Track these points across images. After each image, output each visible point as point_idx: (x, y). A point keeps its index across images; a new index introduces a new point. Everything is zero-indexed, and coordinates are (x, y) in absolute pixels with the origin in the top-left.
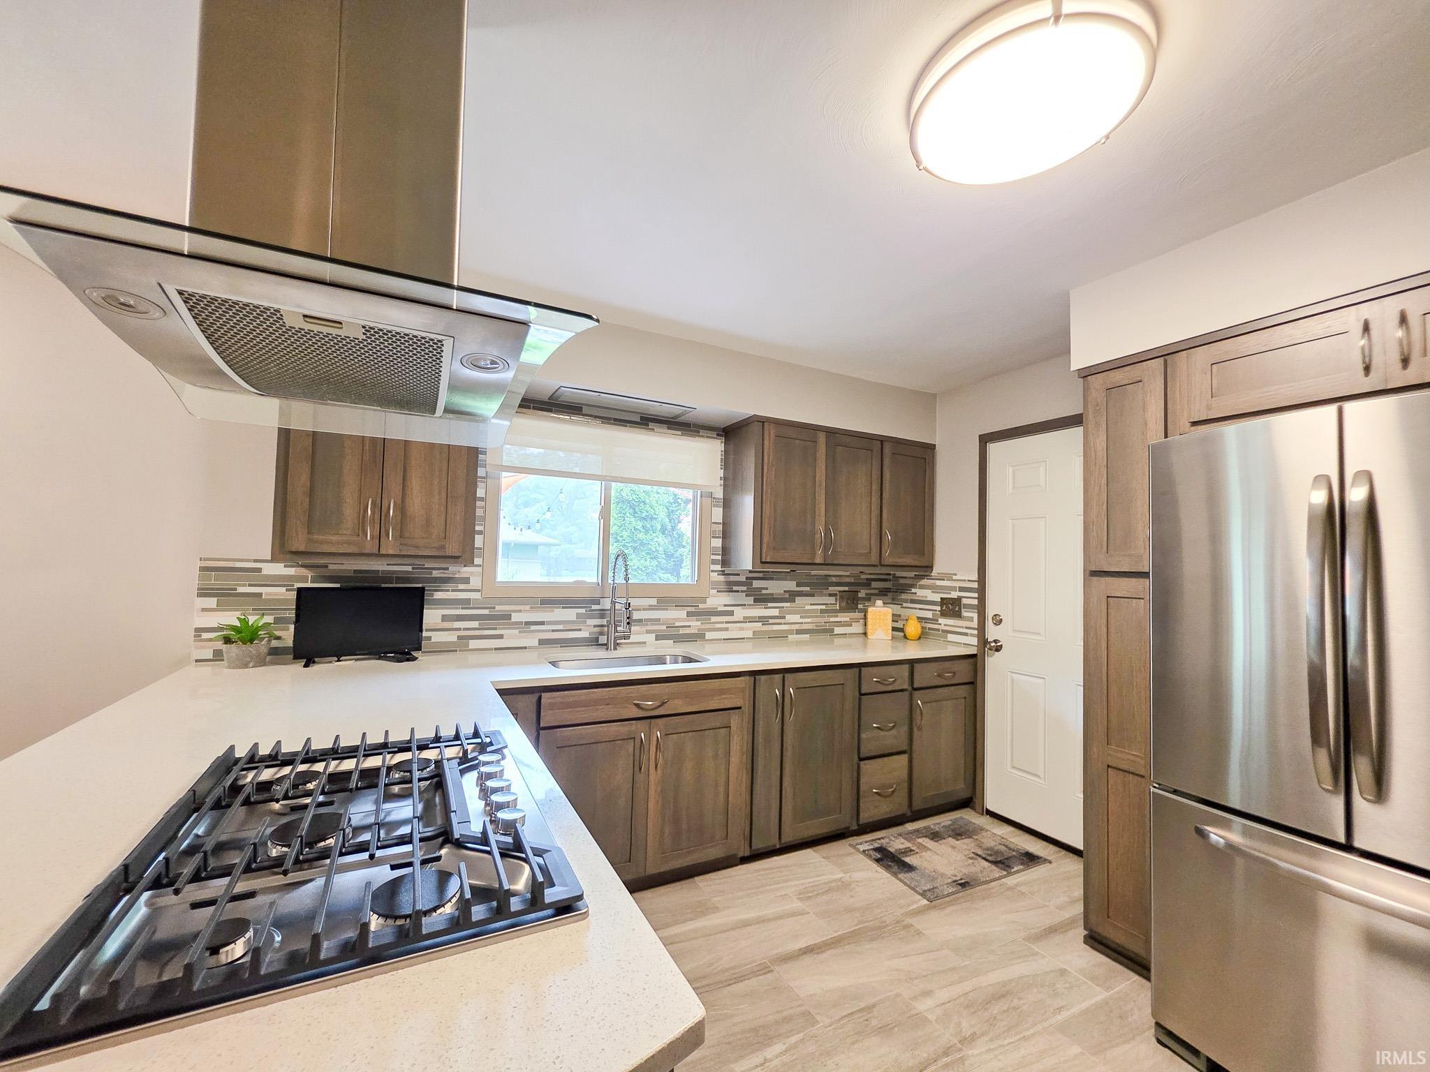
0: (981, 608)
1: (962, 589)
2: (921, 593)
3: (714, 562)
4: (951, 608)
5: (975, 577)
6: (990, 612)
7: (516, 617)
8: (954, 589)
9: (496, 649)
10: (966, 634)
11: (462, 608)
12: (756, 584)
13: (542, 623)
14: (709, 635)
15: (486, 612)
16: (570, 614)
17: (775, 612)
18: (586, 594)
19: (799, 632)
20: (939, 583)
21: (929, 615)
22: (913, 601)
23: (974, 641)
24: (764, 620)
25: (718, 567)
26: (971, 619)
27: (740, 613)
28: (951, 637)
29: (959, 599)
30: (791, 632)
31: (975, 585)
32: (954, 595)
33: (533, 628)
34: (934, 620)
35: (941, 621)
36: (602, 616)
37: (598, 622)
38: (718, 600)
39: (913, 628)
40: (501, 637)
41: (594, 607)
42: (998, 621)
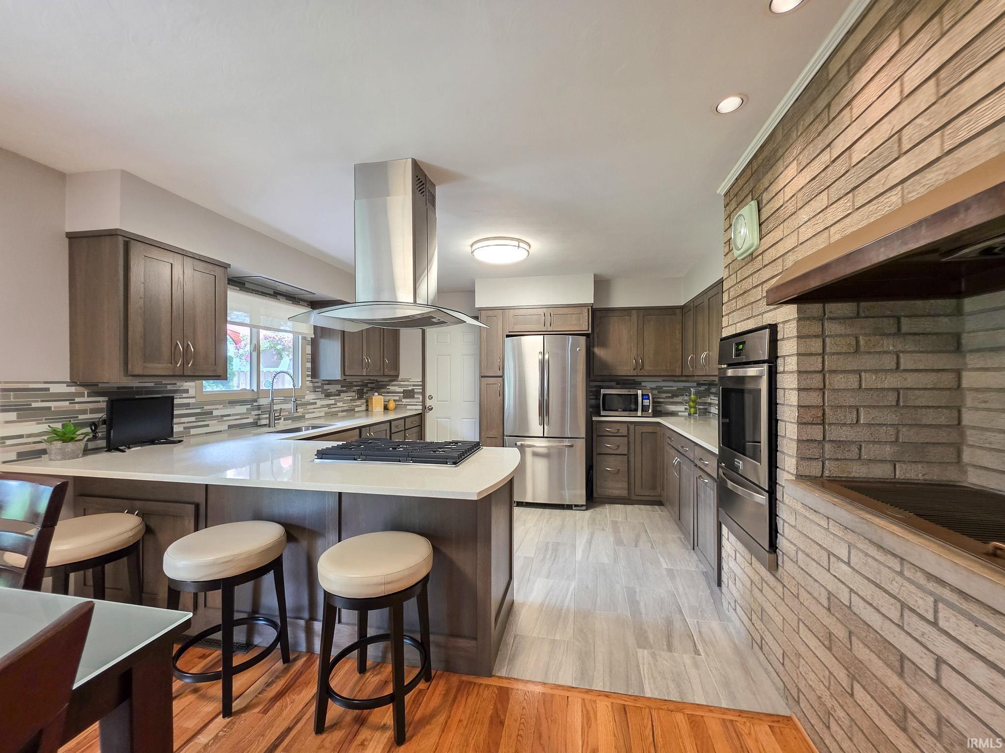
0: (423, 393)
1: (414, 386)
2: (392, 388)
3: (308, 376)
4: (409, 394)
5: (420, 379)
6: (427, 395)
7: (215, 413)
8: (410, 385)
9: (206, 433)
10: (416, 405)
11: (186, 409)
12: (326, 387)
13: (229, 415)
14: (307, 416)
15: (199, 411)
16: (242, 409)
17: (332, 402)
18: (249, 397)
19: (343, 411)
20: (402, 383)
21: (397, 398)
22: (388, 393)
23: (421, 407)
24: (328, 406)
25: (310, 379)
26: (419, 398)
27: (320, 403)
28: (408, 407)
29: (413, 390)
30: (339, 411)
31: (421, 383)
32: (410, 388)
33: (225, 418)
34: (400, 400)
35: (403, 400)
36: (259, 409)
37: (256, 412)
38: (310, 397)
39: (392, 405)
40: (207, 426)
41: (255, 404)
42: (431, 398)
